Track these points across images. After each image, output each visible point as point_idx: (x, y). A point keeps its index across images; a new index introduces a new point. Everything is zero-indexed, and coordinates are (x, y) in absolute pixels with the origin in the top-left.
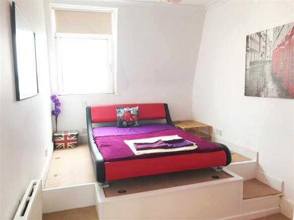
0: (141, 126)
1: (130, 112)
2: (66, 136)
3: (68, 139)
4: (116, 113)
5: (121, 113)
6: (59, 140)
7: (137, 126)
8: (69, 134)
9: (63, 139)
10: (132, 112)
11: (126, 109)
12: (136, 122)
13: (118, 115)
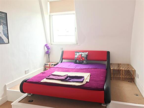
0: (87, 64)
1: (82, 55)
2: (50, 65)
3: (51, 66)
4: (74, 55)
5: (77, 55)
6: (47, 66)
7: (85, 64)
8: (51, 64)
9: (48, 66)
10: (83, 56)
11: (80, 53)
12: (84, 61)
13: (75, 56)
